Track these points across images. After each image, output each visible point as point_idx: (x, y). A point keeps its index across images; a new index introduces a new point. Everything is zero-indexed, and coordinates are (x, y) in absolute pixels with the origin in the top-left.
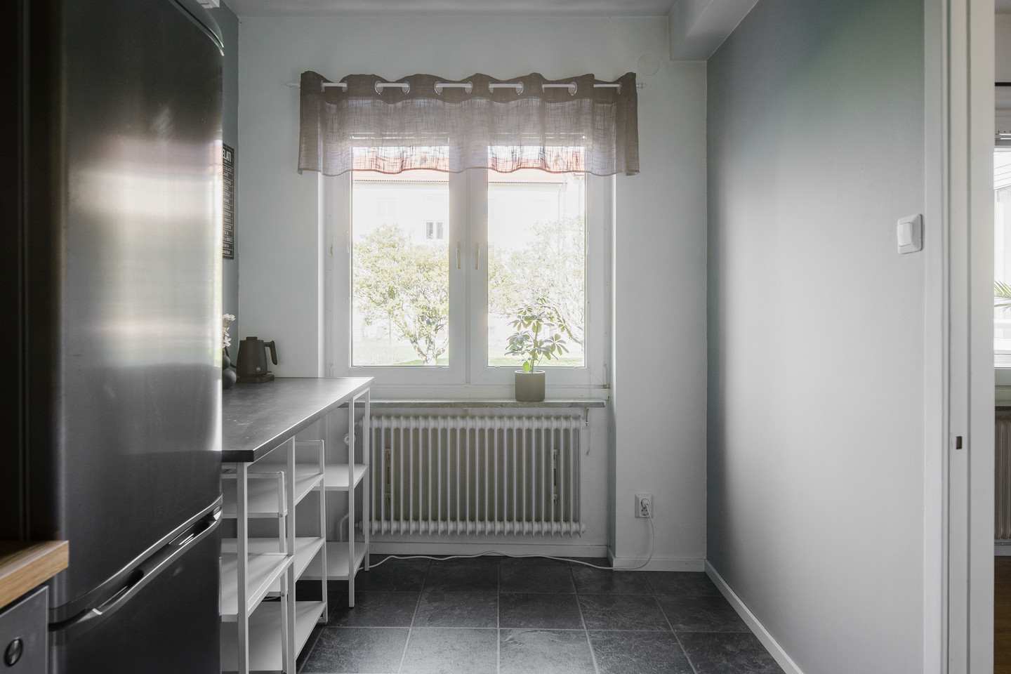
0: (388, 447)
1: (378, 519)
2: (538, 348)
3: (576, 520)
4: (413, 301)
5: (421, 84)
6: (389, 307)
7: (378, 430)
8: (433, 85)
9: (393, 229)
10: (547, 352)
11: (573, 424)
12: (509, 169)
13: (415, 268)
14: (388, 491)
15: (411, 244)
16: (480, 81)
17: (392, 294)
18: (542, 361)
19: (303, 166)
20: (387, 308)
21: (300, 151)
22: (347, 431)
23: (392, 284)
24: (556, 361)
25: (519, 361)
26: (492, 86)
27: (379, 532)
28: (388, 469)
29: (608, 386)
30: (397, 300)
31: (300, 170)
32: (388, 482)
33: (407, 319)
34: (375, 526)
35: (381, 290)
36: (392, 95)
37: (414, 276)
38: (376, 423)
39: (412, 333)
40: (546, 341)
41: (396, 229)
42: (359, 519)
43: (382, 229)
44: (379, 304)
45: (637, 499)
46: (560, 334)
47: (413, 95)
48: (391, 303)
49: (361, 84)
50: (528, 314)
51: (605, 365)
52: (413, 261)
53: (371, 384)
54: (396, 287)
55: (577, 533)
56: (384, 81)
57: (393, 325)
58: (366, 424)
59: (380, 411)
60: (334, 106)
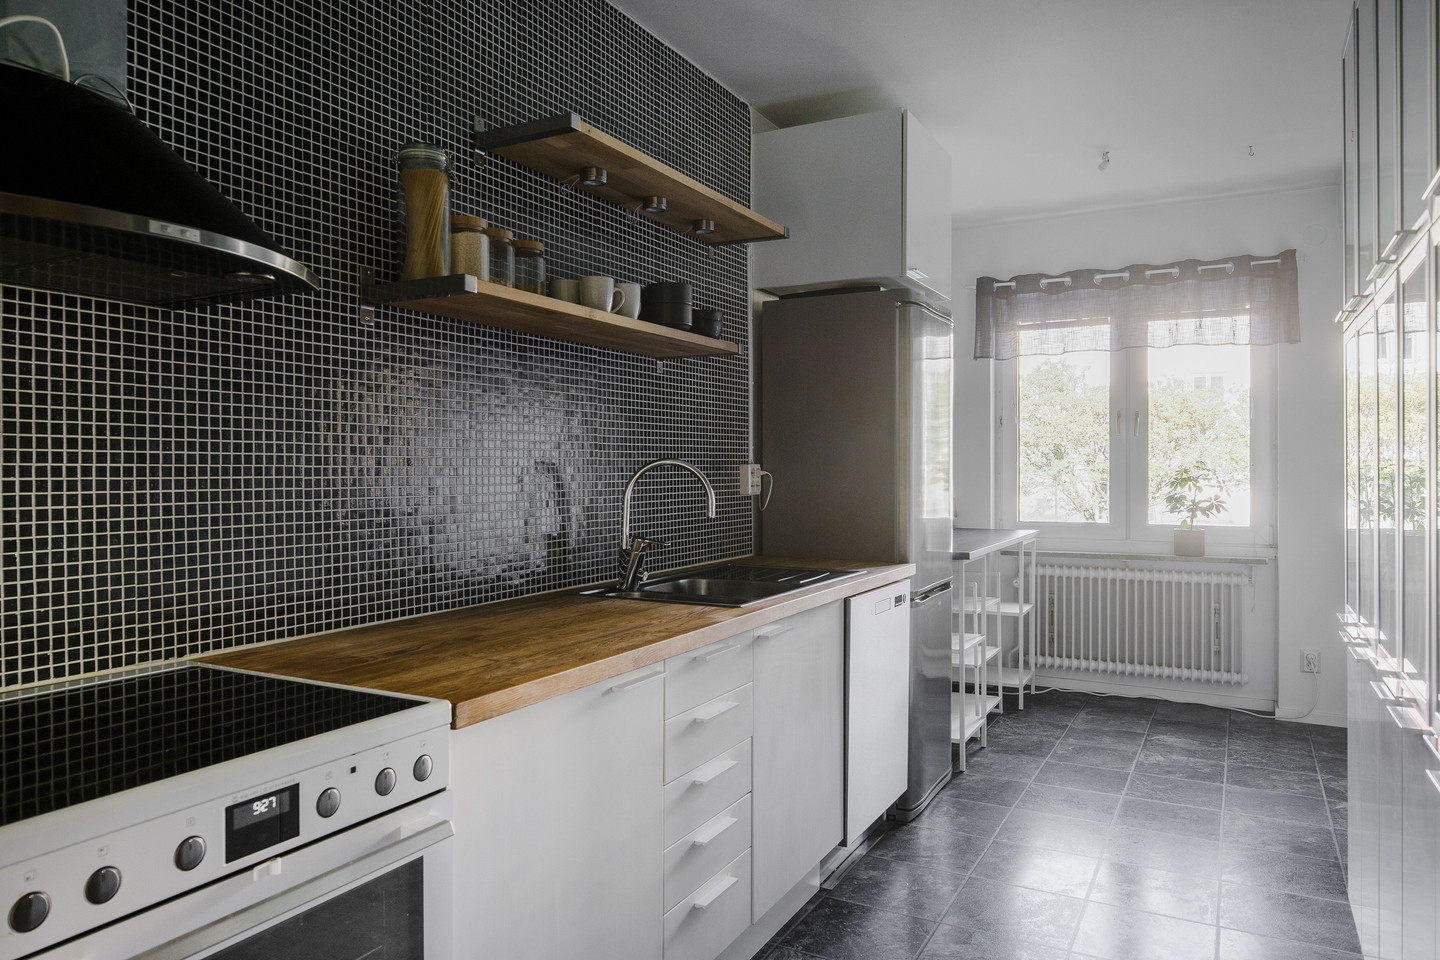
0: (1051, 593)
1: (1043, 654)
2: (1194, 508)
3: (1238, 672)
4: (1088, 462)
5: (1081, 277)
6: (1054, 471)
7: (1043, 577)
8: (1093, 277)
9: (1060, 366)
10: (1204, 511)
11: (1234, 580)
12: (1166, 345)
13: (1092, 418)
14: (1051, 631)
15: (1085, 385)
16: (1137, 270)
17: (1059, 453)
18: (1201, 520)
19: (978, 354)
20: (1052, 472)
21: (976, 340)
22: (1017, 575)
23: (1058, 441)
24: (1215, 520)
25: (1175, 520)
26: (1148, 273)
27: (1044, 665)
28: (1052, 613)
29: (1274, 546)
30: (1064, 462)
31: (976, 358)
32: (1052, 623)
33: (1080, 487)
34: (1040, 660)
35: (1044, 449)
36: (1056, 288)
37: (1089, 429)
38: (1041, 571)
39: (1087, 506)
40: (1204, 501)
41: (1063, 366)
42: (1026, 653)
43: (1044, 367)
44: (1040, 467)
45: (1302, 654)
46: (1220, 494)
47: (1074, 287)
48: (1057, 465)
49: (1027, 282)
50: (1185, 476)
51: (1272, 526)
52: (1087, 408)
53: (1037, 536)
54: (1063, 444)
55: (1238, 684)
56: (1048, 277)
57: (1060, 494)
58: (1032, 571)
59: (1045, 559)
60: (1004, 301)
